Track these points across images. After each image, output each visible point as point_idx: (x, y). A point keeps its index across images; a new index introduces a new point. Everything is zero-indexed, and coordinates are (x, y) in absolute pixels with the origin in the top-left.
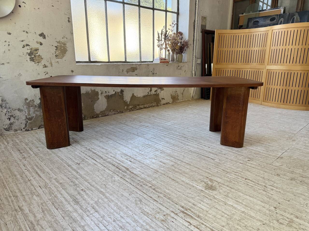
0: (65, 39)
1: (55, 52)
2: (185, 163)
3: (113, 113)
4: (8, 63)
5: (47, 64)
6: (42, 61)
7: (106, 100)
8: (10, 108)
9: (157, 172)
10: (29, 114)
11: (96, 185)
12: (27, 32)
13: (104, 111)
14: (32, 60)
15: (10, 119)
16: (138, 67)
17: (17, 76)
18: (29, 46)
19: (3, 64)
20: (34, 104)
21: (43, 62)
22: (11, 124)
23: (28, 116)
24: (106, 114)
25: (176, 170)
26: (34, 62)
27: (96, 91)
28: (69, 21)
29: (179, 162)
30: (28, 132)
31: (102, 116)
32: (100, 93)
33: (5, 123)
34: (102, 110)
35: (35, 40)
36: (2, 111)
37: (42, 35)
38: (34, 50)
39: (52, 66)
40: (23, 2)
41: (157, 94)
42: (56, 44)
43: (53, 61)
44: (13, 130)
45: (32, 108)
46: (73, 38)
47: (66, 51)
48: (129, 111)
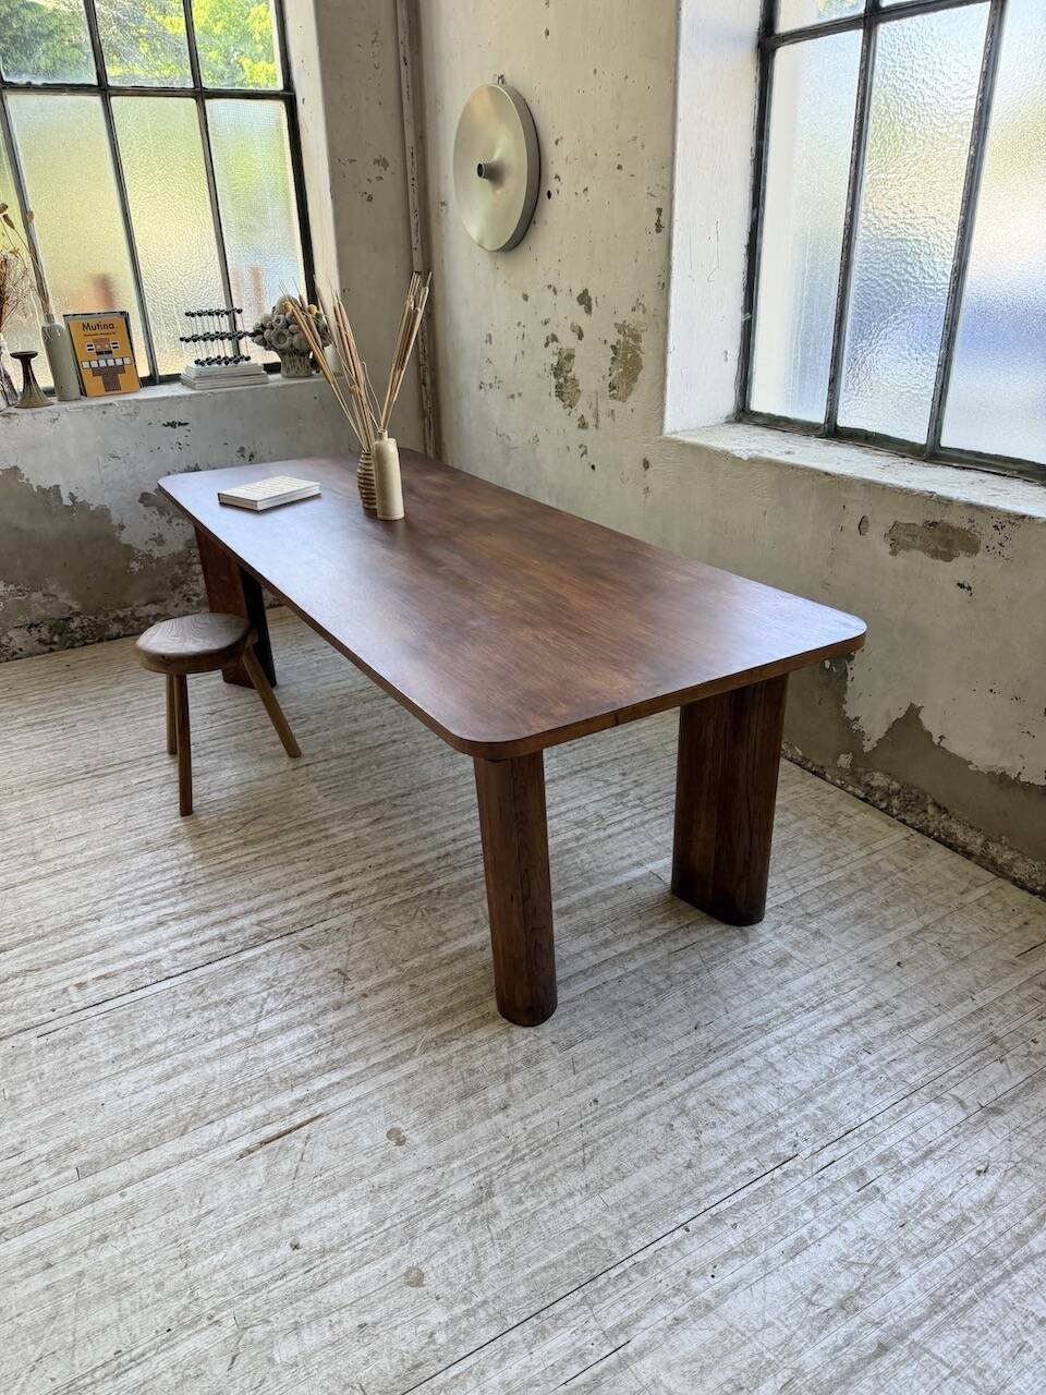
0: (639, 314)
1: (610, 369)
4: (521, 394)
5: (588, 416)
6: (581, 398)
12: (555, 292)
14: (560, 392)
16: (988, 536)
18: (557, 340)
19: (513, 396)
21: (582, 408)
26: (562, 400)
28: (659, 227)
35: (570, 322)
37: (584, 299)
38: (565, 359)
39: (597, 426)
40: (557, 179)
42: (614, 338)
43: (602, 408)
46: (667, 306)
47: (640, 368)
48: (862, 796)
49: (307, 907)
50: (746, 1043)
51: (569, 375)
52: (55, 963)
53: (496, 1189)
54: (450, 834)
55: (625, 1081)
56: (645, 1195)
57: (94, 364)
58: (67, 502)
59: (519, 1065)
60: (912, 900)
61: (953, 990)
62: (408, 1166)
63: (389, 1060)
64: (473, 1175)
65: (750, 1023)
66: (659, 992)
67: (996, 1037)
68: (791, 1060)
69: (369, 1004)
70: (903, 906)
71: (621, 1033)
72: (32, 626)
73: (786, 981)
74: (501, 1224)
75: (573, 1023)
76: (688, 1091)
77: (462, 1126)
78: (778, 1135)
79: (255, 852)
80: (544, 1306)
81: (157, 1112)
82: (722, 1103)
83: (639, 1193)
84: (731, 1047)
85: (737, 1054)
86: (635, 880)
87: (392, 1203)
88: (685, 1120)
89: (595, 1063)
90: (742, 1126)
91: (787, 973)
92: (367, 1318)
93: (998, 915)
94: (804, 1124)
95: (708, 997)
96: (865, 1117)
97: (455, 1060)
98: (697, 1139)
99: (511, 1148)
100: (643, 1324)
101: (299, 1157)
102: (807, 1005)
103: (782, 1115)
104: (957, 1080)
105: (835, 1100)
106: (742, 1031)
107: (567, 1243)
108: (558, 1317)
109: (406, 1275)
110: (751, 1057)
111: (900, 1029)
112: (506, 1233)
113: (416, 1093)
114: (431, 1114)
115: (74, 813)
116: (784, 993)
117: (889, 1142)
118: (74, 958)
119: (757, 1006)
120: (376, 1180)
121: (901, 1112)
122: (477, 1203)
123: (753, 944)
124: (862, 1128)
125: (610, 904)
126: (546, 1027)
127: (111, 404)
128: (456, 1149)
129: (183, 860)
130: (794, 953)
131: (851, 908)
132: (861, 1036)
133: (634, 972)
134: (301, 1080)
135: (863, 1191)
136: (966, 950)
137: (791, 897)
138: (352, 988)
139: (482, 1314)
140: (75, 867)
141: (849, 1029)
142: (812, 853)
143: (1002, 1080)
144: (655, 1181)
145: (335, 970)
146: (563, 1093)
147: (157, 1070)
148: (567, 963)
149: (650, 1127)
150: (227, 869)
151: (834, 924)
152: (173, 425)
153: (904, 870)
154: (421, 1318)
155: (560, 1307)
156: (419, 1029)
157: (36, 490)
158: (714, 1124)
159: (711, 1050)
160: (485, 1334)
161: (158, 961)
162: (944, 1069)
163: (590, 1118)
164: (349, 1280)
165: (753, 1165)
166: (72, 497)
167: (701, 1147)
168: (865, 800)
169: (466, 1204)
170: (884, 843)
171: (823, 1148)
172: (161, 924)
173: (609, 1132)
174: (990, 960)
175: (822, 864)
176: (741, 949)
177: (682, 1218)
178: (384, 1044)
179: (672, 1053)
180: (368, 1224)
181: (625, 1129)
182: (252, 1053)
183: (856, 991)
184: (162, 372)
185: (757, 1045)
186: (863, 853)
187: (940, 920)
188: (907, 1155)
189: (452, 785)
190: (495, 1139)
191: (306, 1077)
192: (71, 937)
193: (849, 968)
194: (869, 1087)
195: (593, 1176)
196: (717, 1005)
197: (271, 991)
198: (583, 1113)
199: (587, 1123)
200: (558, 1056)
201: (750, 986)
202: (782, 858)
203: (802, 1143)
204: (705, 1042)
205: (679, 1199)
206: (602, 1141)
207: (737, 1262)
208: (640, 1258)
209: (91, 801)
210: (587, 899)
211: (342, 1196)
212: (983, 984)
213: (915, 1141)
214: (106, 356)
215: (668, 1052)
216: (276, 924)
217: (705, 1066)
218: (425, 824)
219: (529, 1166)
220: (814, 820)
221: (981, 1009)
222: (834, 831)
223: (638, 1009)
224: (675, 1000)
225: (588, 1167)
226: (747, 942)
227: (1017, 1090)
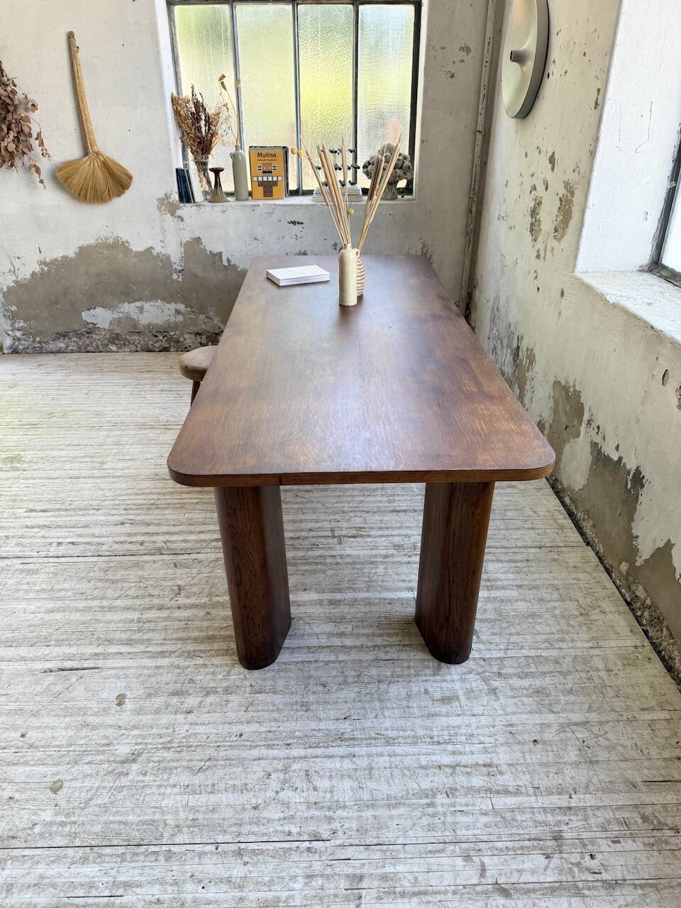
0: (576, 175)
1: (557, 216)
4: (514, 227)
5: (541, 249)
6: (539, 238)
7: (590, 458)
13: (575, 495)
14: (532, 231)
18: (535, 190)
24: (579, 514)
26: (532, 235)
27: (581, 400)
28: (596, 103)
31: (569, 508)
32: (586, 418)
35: (543, 175)
37: (552, 160)
38: (538, 204)
39: (544, 258)
40: (553, 62)
42: (562, 191)
43: (549, 245)
46: (591, 170)
47: (571, 218)
48: (629, 600)
49: (196, 542)
50: (368, 745)
51: (538, 217)
52: (59, 527)
53: (140, 759)
54: (311, 525)
55: (270, 731)
56: (213, 811)
57: (260, 179)
58: (225, 263)
59: (219, 690)
60: (594, 697)
61: (561, 782)
62: (111, 720)
63: (157, 653)
64: (136, 744)
65: (384, 732)
66: (345, 683)
67: (561, 836)
68: (388, 772)
69: (177, 614)
70: (582, 698)
71: (297, 698)
72: (198, 334)
73: (435, 715)
74: (124, 781)
75: (273, 678)
76: (301, 758)
77: (157, 711)
78: (330, 820)
79: (200, 499)
80: (100, 844)
81: (31, 628)
82: (315, 777)
83: (211, 808)
84: (356, 743)
85: (356, 750)
86: (399, 599)
87: (85, 737)
88: (281, 776)
89: (263, 710)
90: (312, 800)
91: (444, 709)
92: (17, 796)
93: (659, 740)
94: (355, 822)
95: (373, 701)
96: (400, 841)
97: (189, 669)
98: (277, 792)
99: (169, 739)
100: (138, 890)
101: (68, 685)
102: (435, 739)
103: (345, 807)
104: (496, 852)
105: (391, 817)
106: (373, 735)
107: (145, 814)
108: (101, 856)
109: (54, 782)
110: (362, 756)
111: (489, 790)
112: (120, 789)
113: (153, 679)
114: (149, 695)
115: (138, 446)
116: (428, 723)
117: (401, 868)
118: (70, 527)
119: (401, 723)
120: (90, 719)
121: (430, 851)
122: (123, 762)
123: (438, 678)
124: (391, 847)
125: (368, 609)
126: (256, 673)
127: (258, 205)
128: (142, 724)
129: (165, 491)
130: (463, 698)
131: (538, 683)
132: (454, 780)
133: (340, 662)
134: (107, 643)
135: (349, 892)
136: (602, 755)
137: (499, 655)
138: (177, 600)
139: (67, 829)
140: (113, 477)
141: (449, 771)
142: (548, 629)
143: (533, 872)
144: (227, 806)
145: (178, 585)
146: (228, 720)
147: (51, 605)
148: (306, 637)
149: (255, 769)
150: (179, 503)
151: (512, 689)
152: (294, 223)
153: (609, 671)
154: (39, 812)
155: (108, 850)
156: (188, 641)
157: (208, 253)
158: (297, 788)
159: (341, 738)
160: (59, 841)
161: (103, 544)
162: (493, 838)
163: (228, 744)
164: (28, 769)
165: (294, 830)
166: (229, 261)
167: (274, 799)
168: (628, 603)
169: (118, 759)
170: (613, 644)
171: (351, 845)
172: (122, 524)
173: (230, 759)
174: (616, 773)
175: (547, 641)
176: (424, 678)
177: (220, 839)
178: (163, 642)
179: (313, 728)
180: (63, 743)
181: (241, 761)
182: (99, 616)
183: (482, 746)
184: (305, 188)
185: (374, 750)
186: (591, 644)
187: (601, 723)
188: (407, 885)
189: (341, 494)
190: (167, 728)
191: (110, 642)
192: (78, 515)
193: (494, 726)
194: (425, 821)
195: (197, 782)
196: (374, 709)
197: (138, 584)
198: (227, 739)
199: (224, 746)
200: (247, 695)
201: (408, 707)
202: (519, 624)
203: (340, 834)
204: (343, 731)
205: (230, 826)
206: (222, 762)
207: (225, 887)
208: (175, 849)
209: (152, 442)
210: (356, 600)
211: (67, 719)
212: (592, 788)
213: (420, 878)
214: (267, 174)
215: (313, 725)
216: (174, 546)
217: (327, 747)
218: (303, 513)
219: (167, 755)
220: (571, 605)
221: (570, 808)
222: (580, 619)
223: (320, 688)
224: (349, 693)
225: (199, 774)
226: (434, 675)
227: (538, 886)
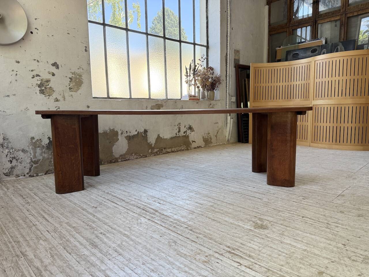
0: (81, 70)
1: (69, 84)
2: (227, 203)
3: (135, 157)
4: (15, 95)
5: (59, 98)
6: (54, 94)
7: (127, 141)
8: (12, 148)
9: (193, 213)
10: (35, 156)
11: (118, 228)
12: (38, 61)
13: (124, 155)
14: (42, 92)
15: (11, 162)
16: (164, 104)
17: (23, 110)
18: (40, 76)
19: (8, 96)
20: (41, 144)
21: (54, 96)
22: (12, 168)
23: (34, 158)
24: (127, 158)
25: (216, 210)
26: (44, 94)
27: (115, 131)
29: (219, 203)
30: (32, 178)
31: (122, 161)
32: (120, 133)
33: (5, 167)
34: (122, 153)
35: (47, 70)
36: (3, 152)
37: (55, 65)
38: (45, 82)
39: (64, 100)
40: (36, 28)
41: (187, 135)
42: (70, 76)
43: (66, 95)
44: (14, 175)
45: (39, 150)
46: (90, 69)
47: (82, 83)
48: (153, 155)
51: (48, 86)
